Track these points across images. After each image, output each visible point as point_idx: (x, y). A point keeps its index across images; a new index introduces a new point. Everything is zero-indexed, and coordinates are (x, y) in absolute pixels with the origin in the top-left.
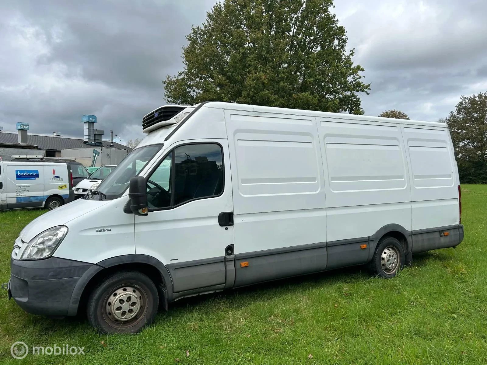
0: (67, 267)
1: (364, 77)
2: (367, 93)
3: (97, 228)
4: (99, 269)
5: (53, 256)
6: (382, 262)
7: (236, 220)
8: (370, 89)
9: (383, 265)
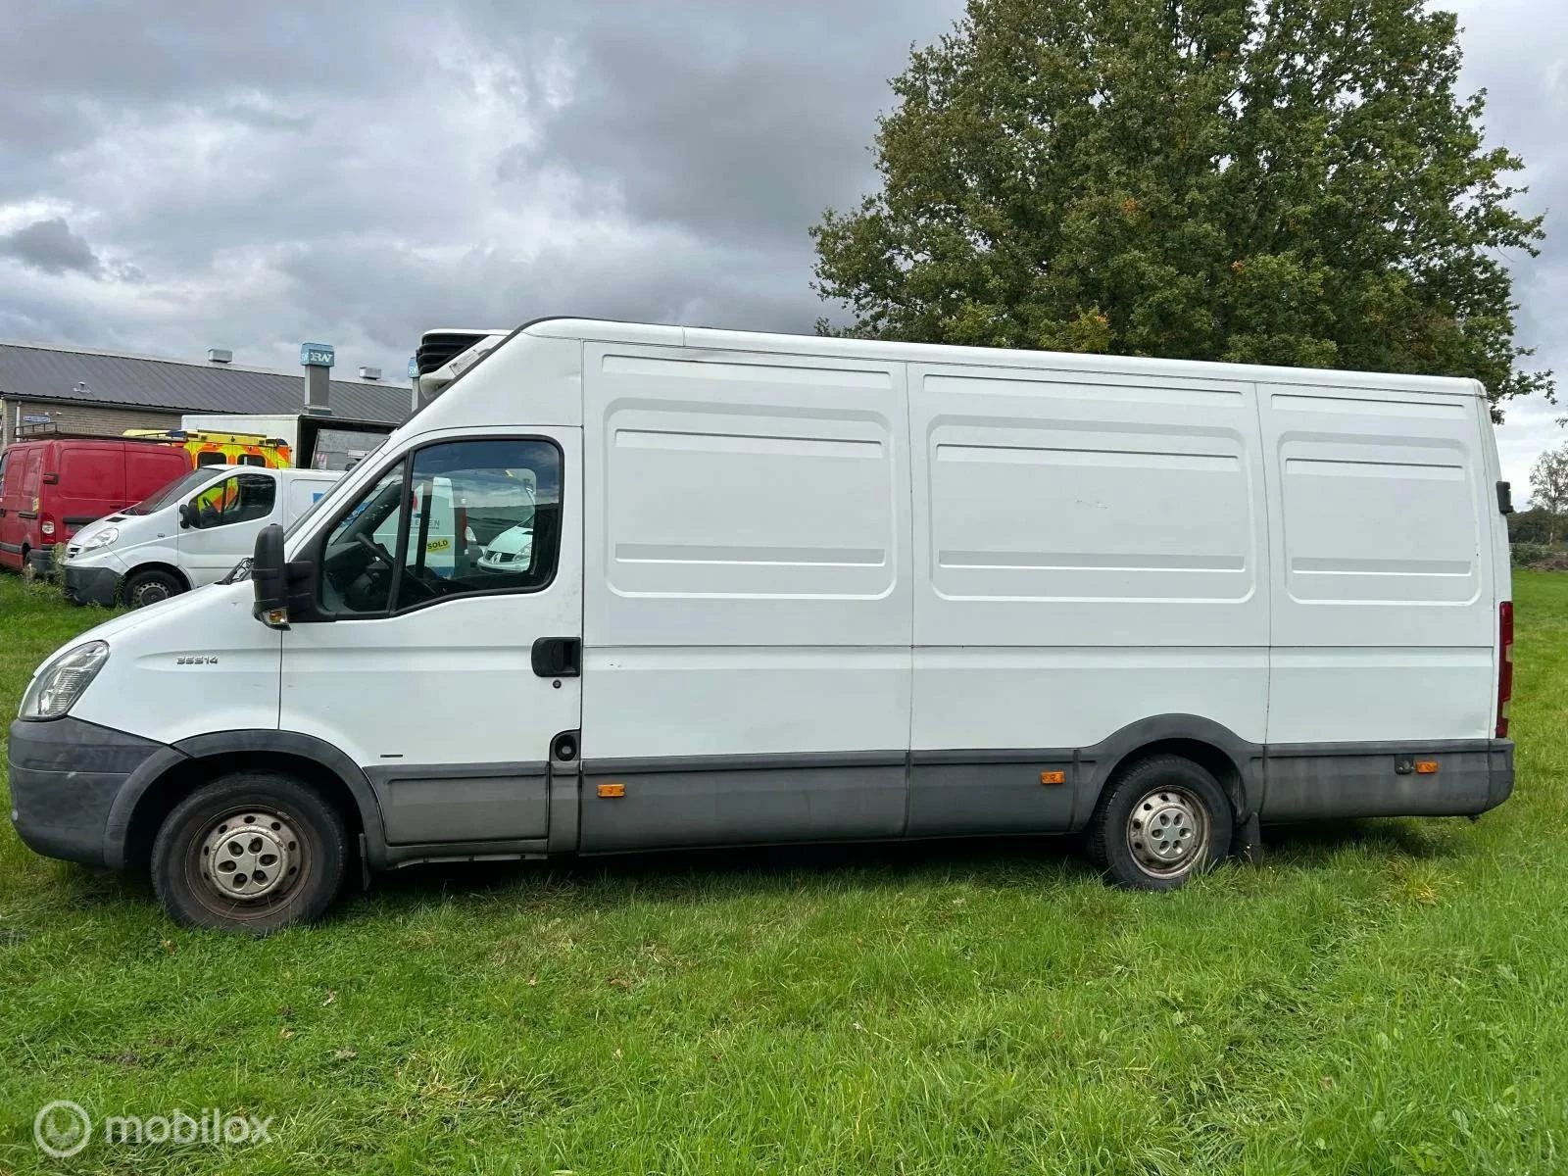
0: (100, 746)
1: (1525, 190)
2: (1530, 251)
3: (181, 653)
4: (177, 757)
5: (69, 714)
6: (1134, 836)
7: (590, 663)
8: (1541, 235)
9: (1138, 846)
